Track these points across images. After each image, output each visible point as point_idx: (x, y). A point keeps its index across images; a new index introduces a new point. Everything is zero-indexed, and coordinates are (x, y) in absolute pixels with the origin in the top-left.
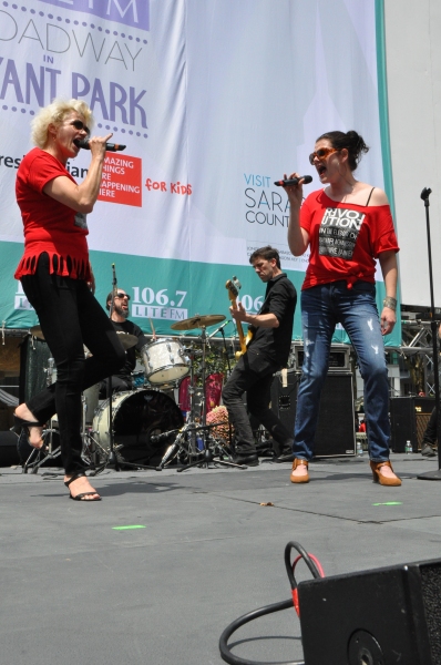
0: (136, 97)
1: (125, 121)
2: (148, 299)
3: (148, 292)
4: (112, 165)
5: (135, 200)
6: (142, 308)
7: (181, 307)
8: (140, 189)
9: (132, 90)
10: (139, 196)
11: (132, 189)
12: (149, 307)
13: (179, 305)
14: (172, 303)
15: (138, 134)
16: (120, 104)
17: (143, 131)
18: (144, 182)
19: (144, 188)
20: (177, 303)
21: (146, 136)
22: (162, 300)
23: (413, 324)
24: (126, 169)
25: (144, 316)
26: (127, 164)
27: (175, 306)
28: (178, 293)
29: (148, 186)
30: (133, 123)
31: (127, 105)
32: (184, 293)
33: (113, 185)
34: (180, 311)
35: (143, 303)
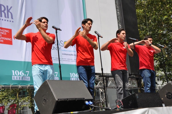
0: (9, 9)
1: (5, 17)
2: (17, 74)
3: (17, 72)
4: (2, 32)
5: (10, 43)
6: (15, 77)
7: (28, 76)
8: (12, 39)
9: (7, 6)
10: (12, 41)
11: (9, 39)
12: (18, 77)
13: (27, 75)
14: (25, 75)
15: (10, 21)
16: (4, 11)
17: (12, 20)
18: (13, 37)
19: (13, 39)
20: (26, 75)
21: (13, 22)
22: (22, 74)
23: (98, 79)
24: (7, 33)
25: (16, 80)
26: (7, 31)
27: (26, 76)
28: (27, 72)
29: (14, 38)
30: (8, 17)
31: (6, 12)
32: (29, 72)
33: (3, 38)
34: (28, 77)
35: (16, 75)
